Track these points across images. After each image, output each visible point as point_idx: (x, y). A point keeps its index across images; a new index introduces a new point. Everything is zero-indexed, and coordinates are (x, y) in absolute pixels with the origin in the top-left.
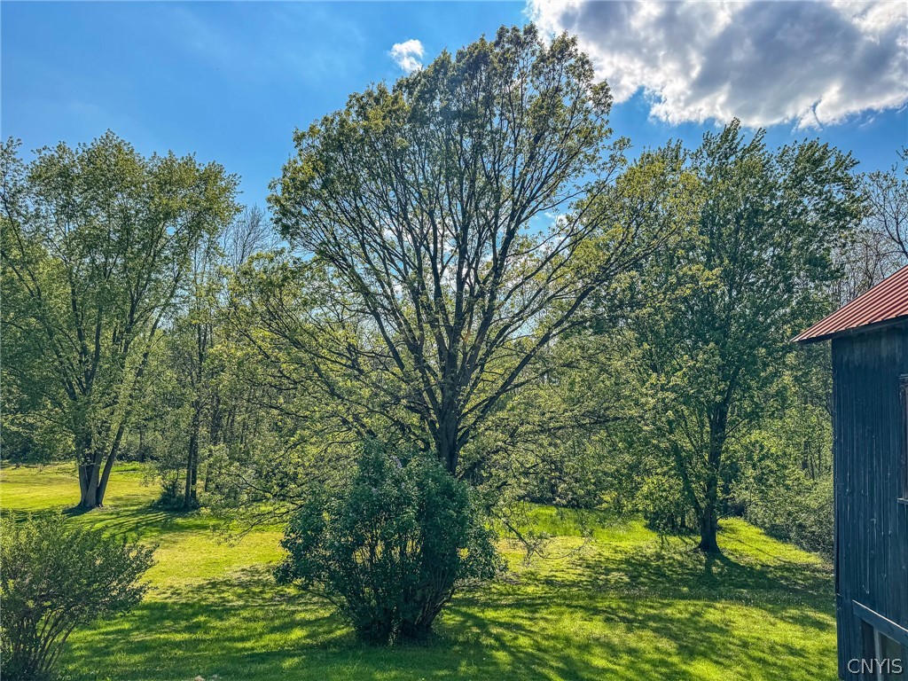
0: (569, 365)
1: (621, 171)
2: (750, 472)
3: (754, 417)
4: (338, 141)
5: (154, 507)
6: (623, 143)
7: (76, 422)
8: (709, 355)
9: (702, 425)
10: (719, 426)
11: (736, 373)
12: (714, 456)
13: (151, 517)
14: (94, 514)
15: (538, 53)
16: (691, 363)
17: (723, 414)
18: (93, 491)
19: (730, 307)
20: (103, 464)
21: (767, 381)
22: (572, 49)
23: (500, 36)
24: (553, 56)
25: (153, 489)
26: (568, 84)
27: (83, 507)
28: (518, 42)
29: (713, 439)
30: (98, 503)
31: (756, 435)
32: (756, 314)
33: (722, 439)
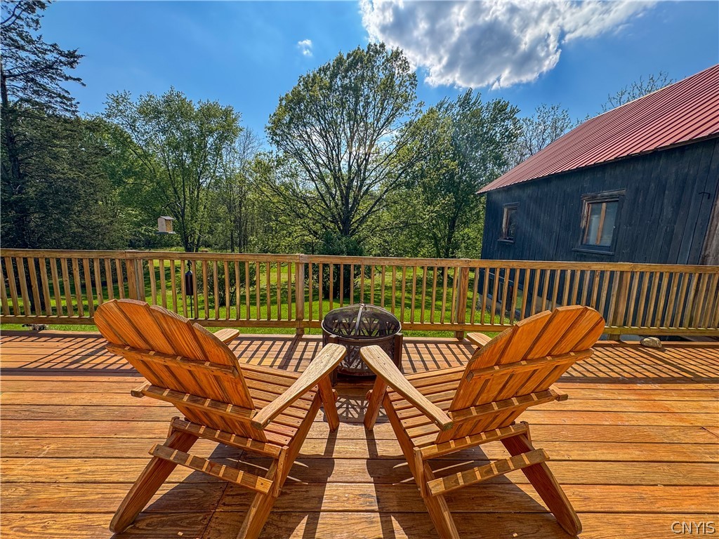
0: (395, 203)
1: (420, 116)
2: (463, 245)
3: (466, 224)
6: (421, 104)
8: (450, 198)
9: (445, 228)
10: (452, 227)
11: (461, 206)
12: (449, 239)
15: (385, 58)
16: (443, 202)
17: (454, 222)
19: (460, 178)
21: (473, 209)
23: (369, 48)
26: (398, 73)
29: (449, 232)
31: (466, 230)
32: (471, 181)
33: (453, 233)
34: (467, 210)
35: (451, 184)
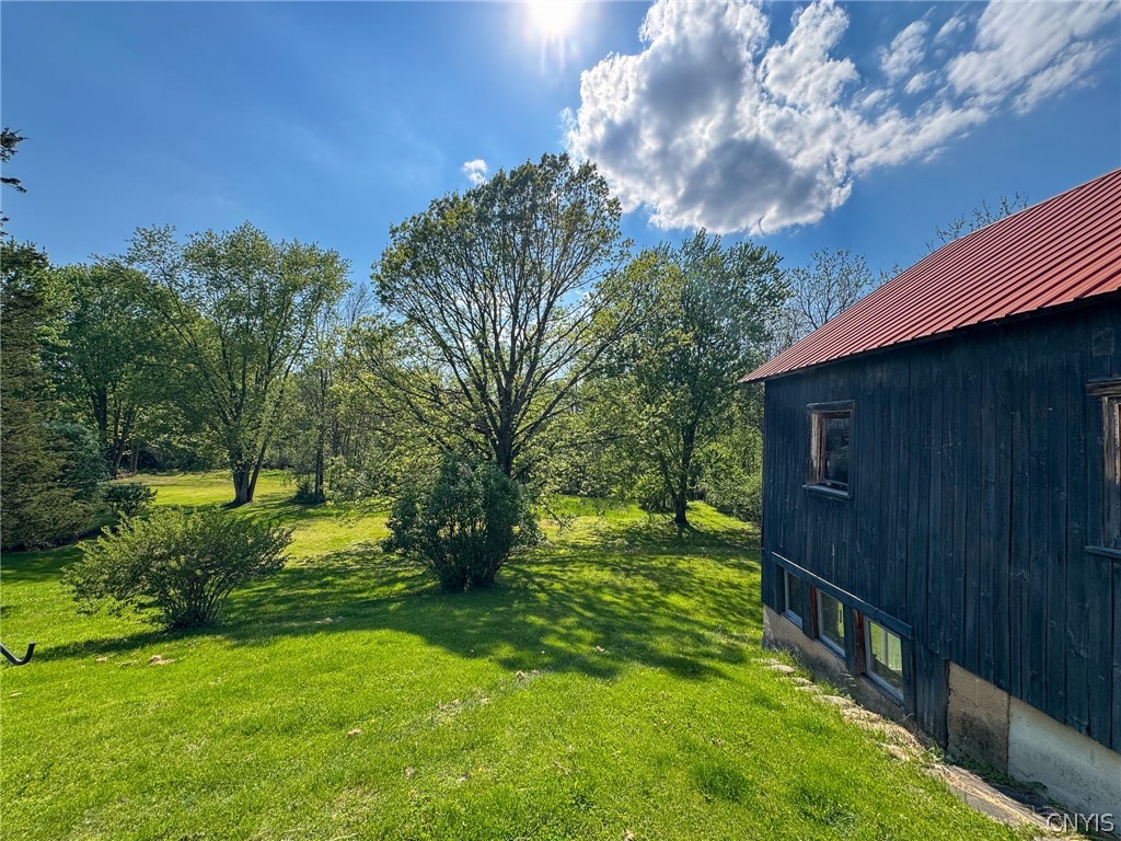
0: (591, 399)
1: (628, 262)
2: (708, 470)
3: (712, 434)
4: (424, 233)
5: (292, 501)
6: (629, 243)
7: (230, 441)
8: (683, 392)
9: (678, 440)
10: (689, 440)
11: (701, 404)
12: (686, 460)
13: (290, 508)
14: (246, 507)
15: (569, 175)
16: (672, 398)
17: (692, 432)
18: (245, 490)
19: (698, 359)
20: (252, 471)
21: (721, 410)
22: (594, 172)
23: (543, 161)
24: (581, 177)
25: (292, 488)
26: (591, 198)
27: (238, 503)
28: (554, 165)
29: (685, 449)
30: (249, 499)
31: (713, 446)
32: (716, 364)
33: (691, 449)
34: (712, 412)
35: (683, 369)
